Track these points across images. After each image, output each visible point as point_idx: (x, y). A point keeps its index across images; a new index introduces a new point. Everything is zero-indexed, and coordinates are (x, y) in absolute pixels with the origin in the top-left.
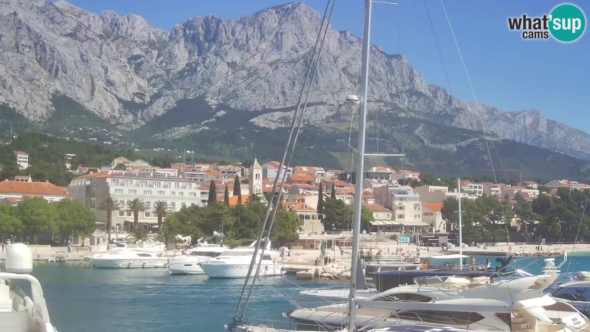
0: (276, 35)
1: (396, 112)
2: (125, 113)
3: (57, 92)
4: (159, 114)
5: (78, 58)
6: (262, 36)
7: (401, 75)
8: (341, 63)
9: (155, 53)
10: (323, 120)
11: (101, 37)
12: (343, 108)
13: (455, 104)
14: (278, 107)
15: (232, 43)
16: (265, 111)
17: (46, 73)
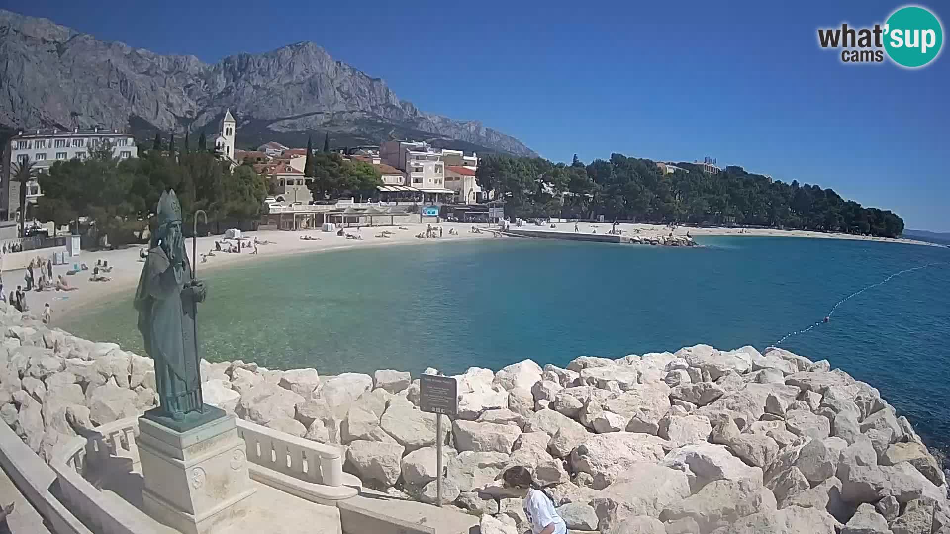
0: (290, 64)
1: (375, 119)
2: (179, 126)
3: (133, 114)
4: (203, 125)
5: (150, 88)
6: (280, 65)
7: (380, 92)
8: (337, 84)
9: (203, 82)
10: (320, 125)
11: (166, 73)
12: (336, 116)
13: (419, 115)
14: (288, 116)
15: (257, 72)
16: (279, 119)
17: (125, 100)
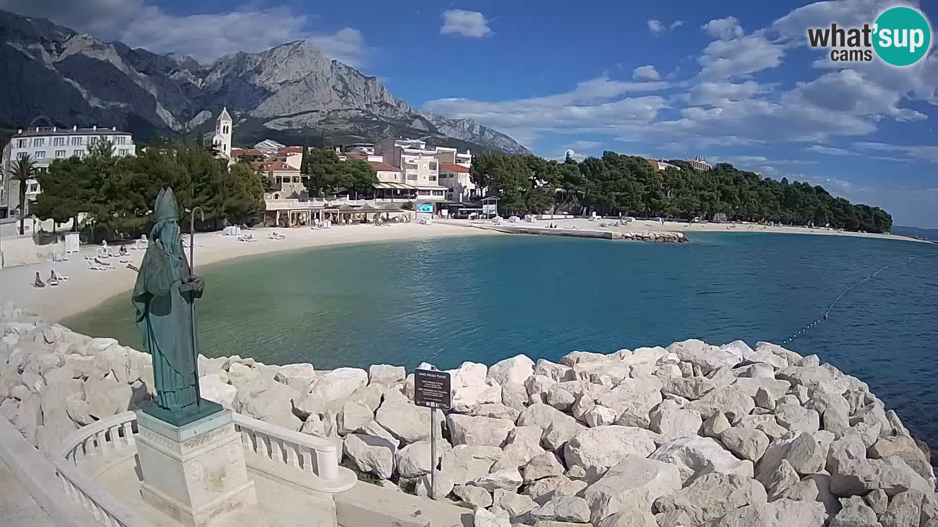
0: (286, 63)
1: (370, 117)
2: (176, 124)
3: (131, 112)
4: (200, 123)
6: (276, 64)
7: (375, 91)
8: (332, 82)
9: (200, 80)
10: (316, 123)
12: (331, 114)
13: (413, 112)
14: (284, 115)
15: (254, 70)
16: (275, 118)
